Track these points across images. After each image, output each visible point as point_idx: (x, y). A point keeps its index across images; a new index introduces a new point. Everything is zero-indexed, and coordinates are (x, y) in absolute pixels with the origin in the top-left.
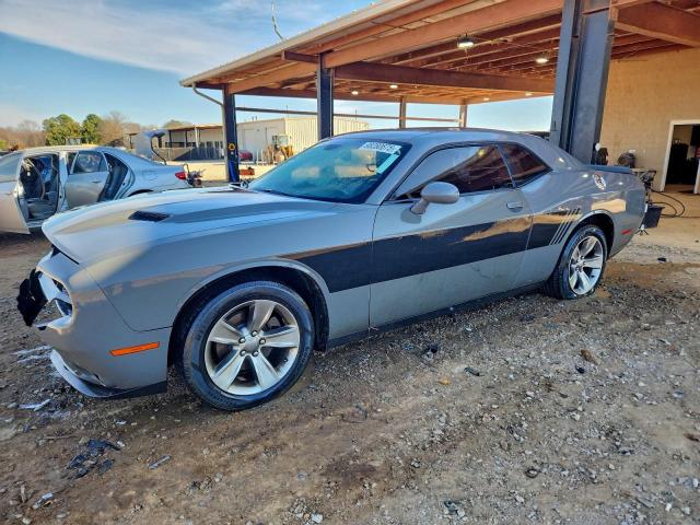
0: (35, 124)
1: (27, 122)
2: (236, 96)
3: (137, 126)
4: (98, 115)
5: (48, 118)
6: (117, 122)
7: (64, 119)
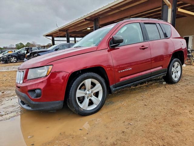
0: (13, 45)
1: (11, 45)
2: (55, 38)
3: (40, 45)
4: (30, 42)
5: (17, 44)
6: (34, 44)
7: (21, 44)
